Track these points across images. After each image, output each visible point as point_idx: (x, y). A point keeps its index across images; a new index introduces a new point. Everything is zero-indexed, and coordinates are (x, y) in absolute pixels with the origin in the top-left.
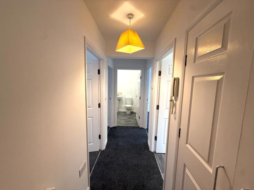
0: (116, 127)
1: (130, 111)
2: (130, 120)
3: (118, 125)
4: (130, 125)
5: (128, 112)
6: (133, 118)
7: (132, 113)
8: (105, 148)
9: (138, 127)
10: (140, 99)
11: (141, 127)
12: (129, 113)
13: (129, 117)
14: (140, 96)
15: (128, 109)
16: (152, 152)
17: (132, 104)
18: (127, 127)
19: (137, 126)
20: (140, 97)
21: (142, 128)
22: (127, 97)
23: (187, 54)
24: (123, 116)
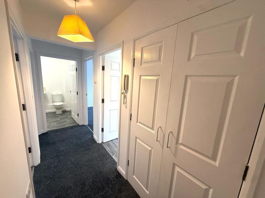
0: (47, 132)
1: (61, 110)
2: (64, 120)
3: (49, 130)
4: (66, 126)
5: (59, 112)
6: (67, 117)
7: (64, 112)
8: (40, 162)
9: (78, 126)
10: (77, 94)
11: (81, 124)
12: (61, 113)
13: (62, 117)
14: (77, 90)
15: (58, 108)
16: (100, 144)
17: (63, 101)
18: (63, 129)
19: (76, 124)
20: (77, 92)
21: (83, 125)
22: (55, 93)
23: (135, 58)
24: (52, 118)
